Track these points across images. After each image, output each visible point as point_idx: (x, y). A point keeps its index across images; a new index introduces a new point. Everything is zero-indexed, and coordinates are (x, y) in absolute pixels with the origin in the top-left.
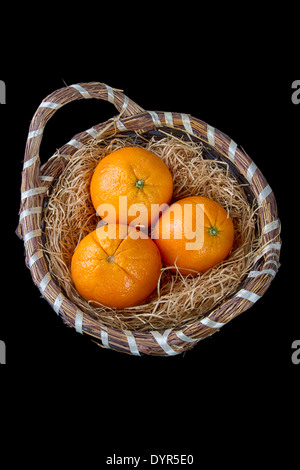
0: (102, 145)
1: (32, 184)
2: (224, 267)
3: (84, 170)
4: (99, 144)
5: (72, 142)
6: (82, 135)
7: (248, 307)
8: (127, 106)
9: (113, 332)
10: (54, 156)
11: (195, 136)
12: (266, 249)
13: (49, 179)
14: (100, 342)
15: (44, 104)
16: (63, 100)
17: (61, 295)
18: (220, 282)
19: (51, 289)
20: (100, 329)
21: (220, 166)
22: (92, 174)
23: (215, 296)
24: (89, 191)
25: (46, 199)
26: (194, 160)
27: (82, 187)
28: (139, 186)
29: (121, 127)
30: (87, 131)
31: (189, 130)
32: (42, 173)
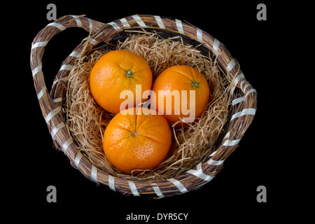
0: (85, 61)
1: (49, 108)
2: (213, 106)
3: (81, 83)
4: (84, 61)
5: (63, 68)
6: (68, 59)
7: (252, 119)
8: (92, 25)
9: (161, 184)
10: (55, 83)
11: (148, 27)
12: (236, 81)
13: (60, 100)
14: (155, 195)
15: (34, 46)
16: (48, 37)
17: (110, 176)
18: (216, 117)
19: (101, 175)
20: (151, 187)
21: (176, 40)
22: (88, 83)
23: (218, 128)
24: (92, 96)
25: (65, 115)
26: (155, 44)
27: (86, 96)
28: (129, 75)
29: (94, 42)
30: (71, 55)
31: (142, 25)
32: (53, 98)
